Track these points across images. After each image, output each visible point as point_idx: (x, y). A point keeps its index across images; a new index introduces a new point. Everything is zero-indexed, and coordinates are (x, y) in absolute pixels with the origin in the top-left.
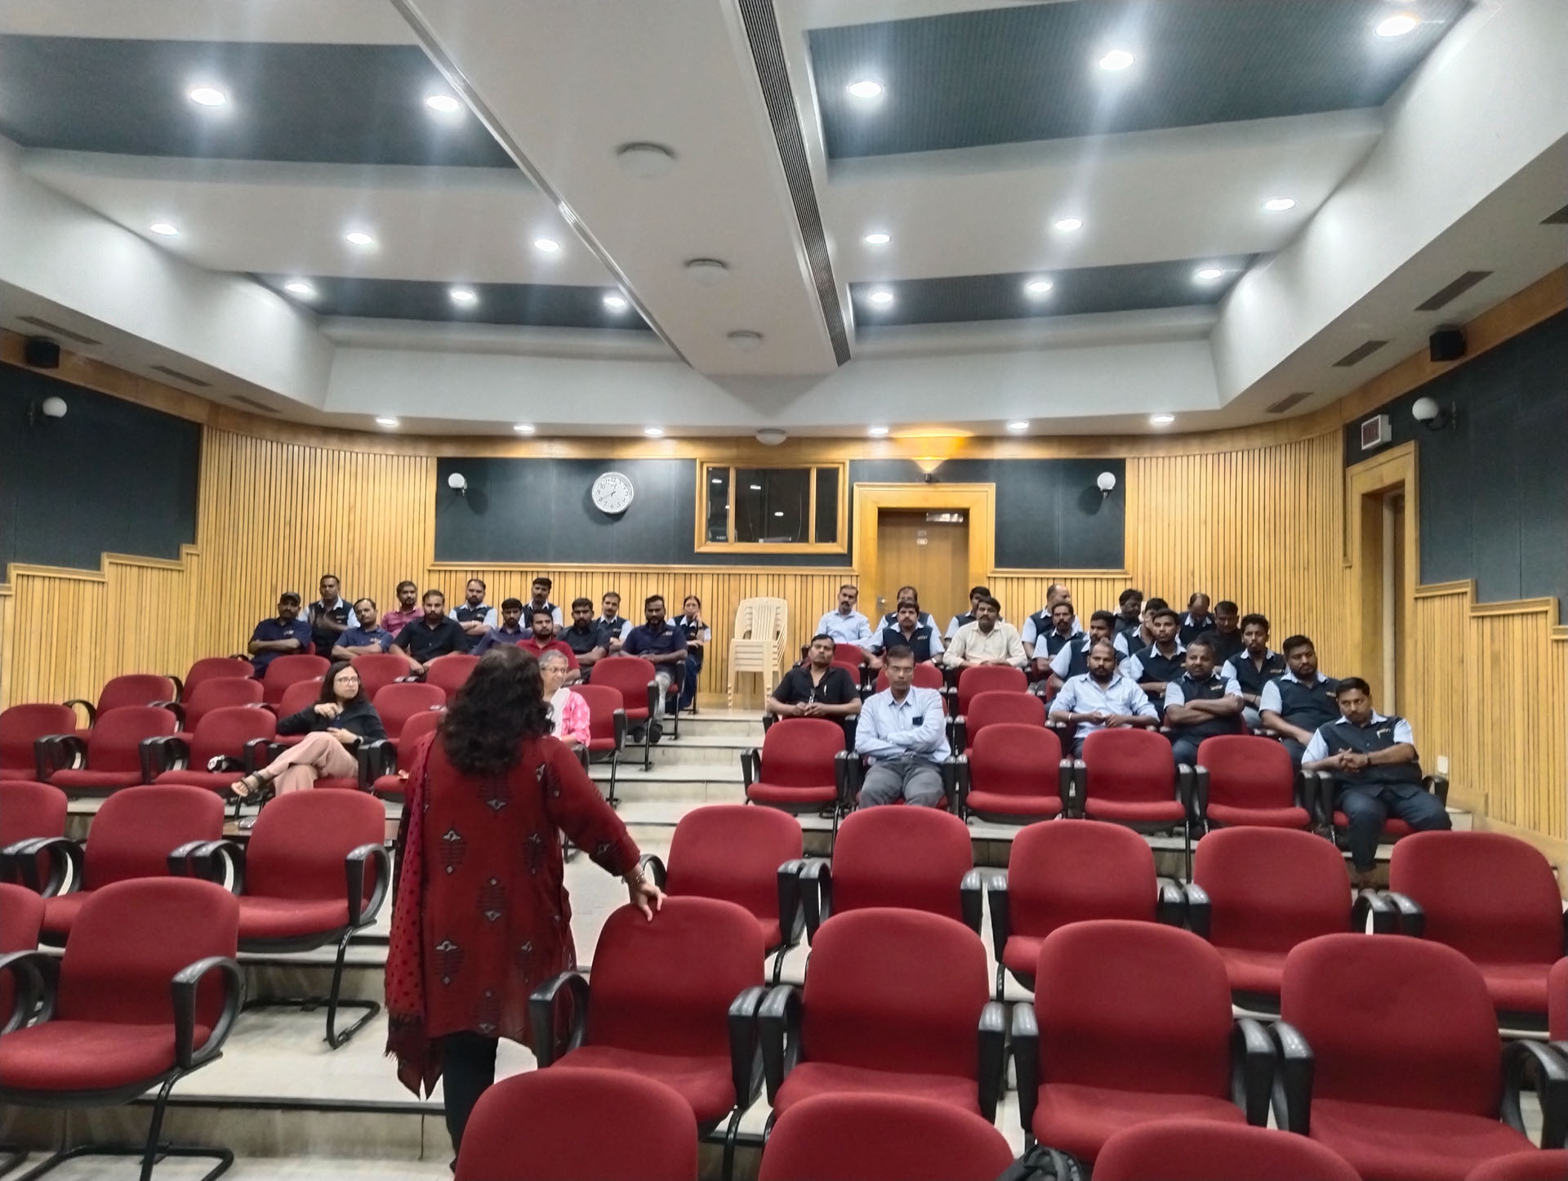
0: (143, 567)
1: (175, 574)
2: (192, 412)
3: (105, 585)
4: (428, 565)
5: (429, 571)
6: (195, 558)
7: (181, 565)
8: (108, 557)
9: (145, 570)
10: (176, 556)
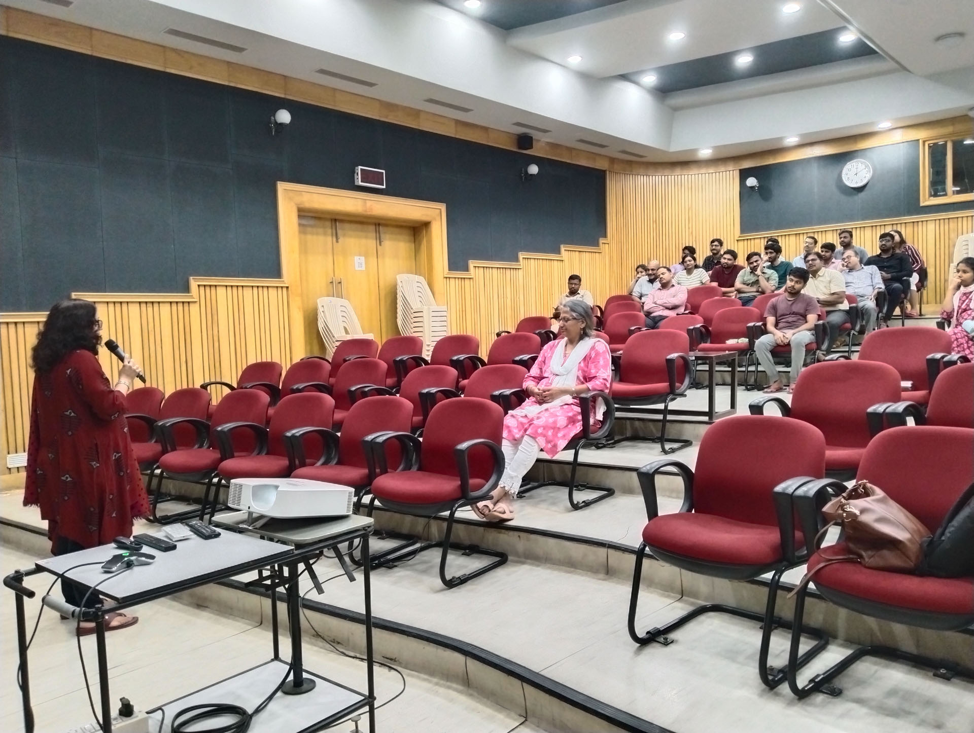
0: (581, 251)
1: (597, 254)
2: (600, 165)
3: (563, 262)
4: (737, 237)
5: (737, 240)
6: (607, 245)
7: (600, 249)
8: (564, 247)
9: (582, 253)
10: (597, 244)
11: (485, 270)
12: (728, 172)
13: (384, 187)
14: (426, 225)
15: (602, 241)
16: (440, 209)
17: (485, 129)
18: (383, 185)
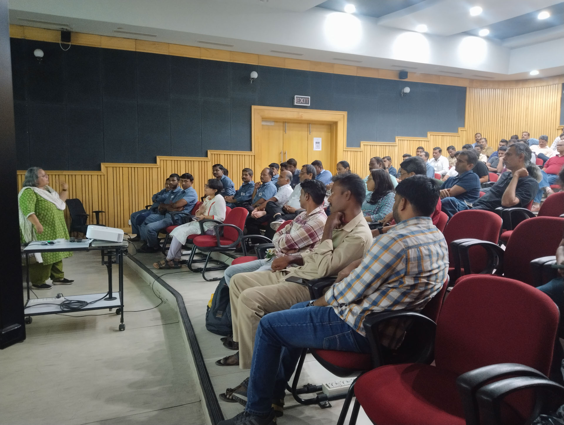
0: (443, 136)
1: (456, 137)
2: (462, 84)
3: (429, 142)
4: (558, 127)
5: (558, 129)
6: (465, 132)
7: (459, 134)
8: (430, 133)
10: (457, 131)
11: (371, 147)
12: (554, 86)
13: (309, 105)
14: (336, 123)
15: (460, 129)
16: (344, 115)
17: (377, 70)
18: (309, 104)
